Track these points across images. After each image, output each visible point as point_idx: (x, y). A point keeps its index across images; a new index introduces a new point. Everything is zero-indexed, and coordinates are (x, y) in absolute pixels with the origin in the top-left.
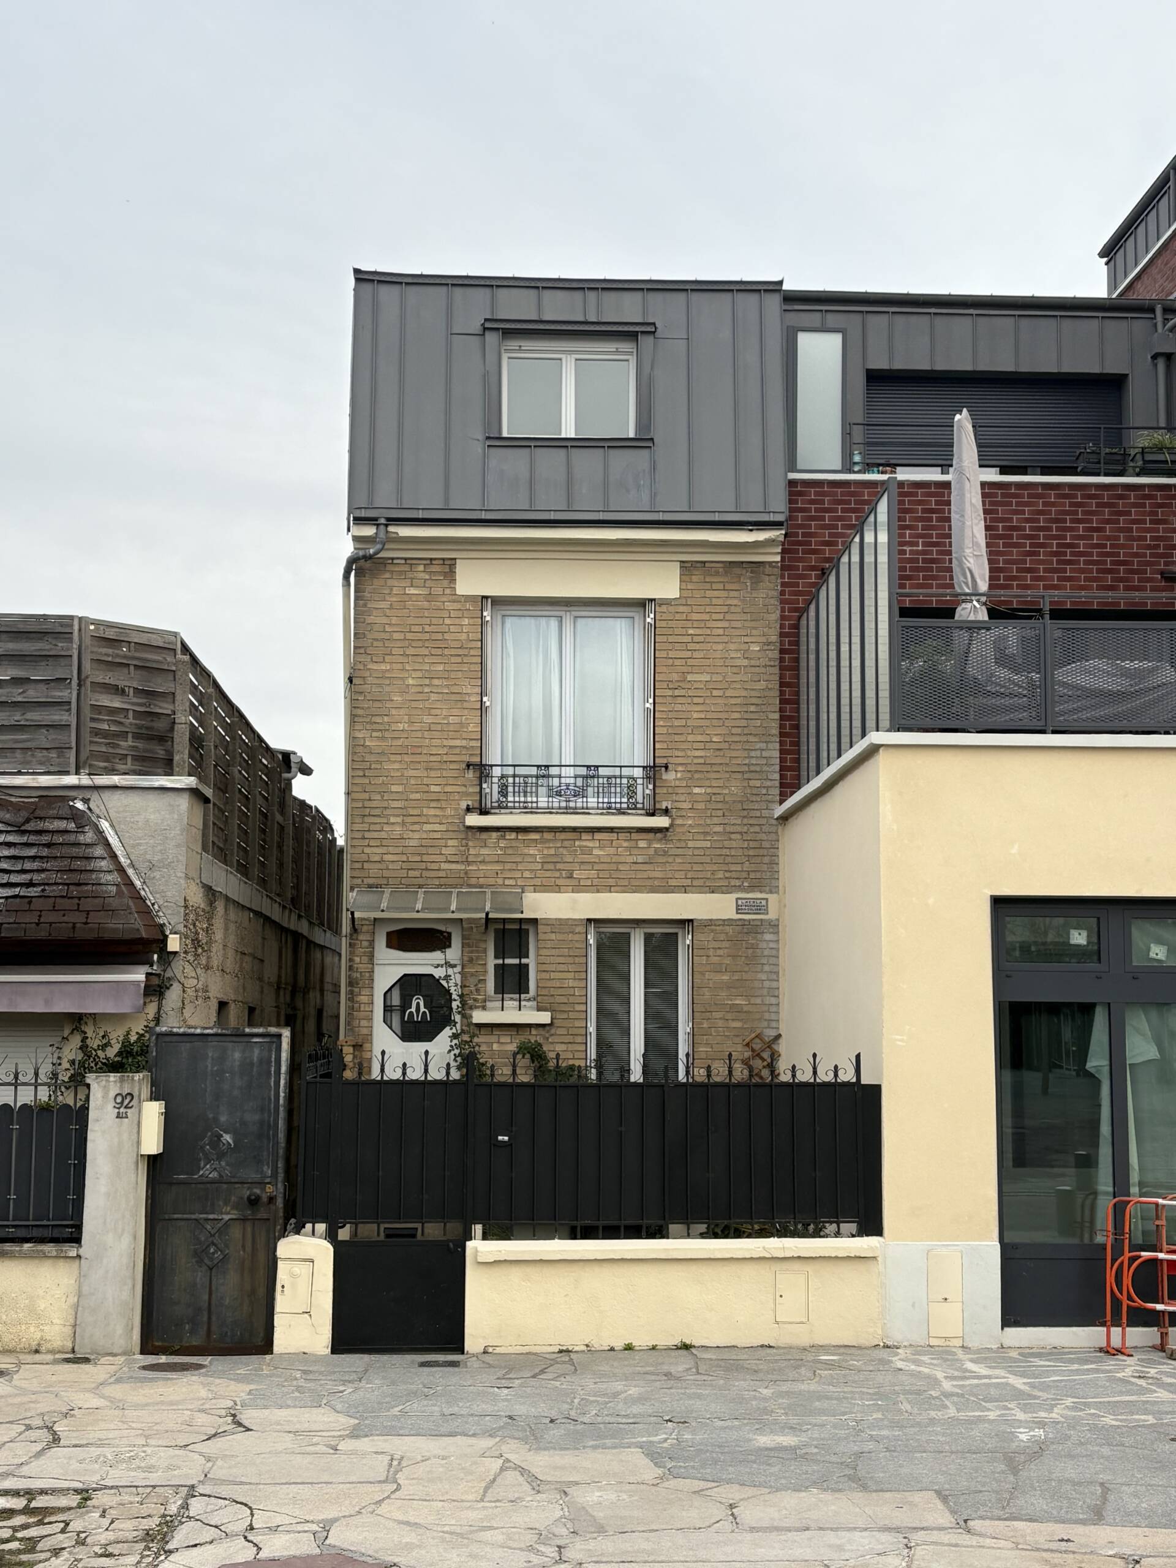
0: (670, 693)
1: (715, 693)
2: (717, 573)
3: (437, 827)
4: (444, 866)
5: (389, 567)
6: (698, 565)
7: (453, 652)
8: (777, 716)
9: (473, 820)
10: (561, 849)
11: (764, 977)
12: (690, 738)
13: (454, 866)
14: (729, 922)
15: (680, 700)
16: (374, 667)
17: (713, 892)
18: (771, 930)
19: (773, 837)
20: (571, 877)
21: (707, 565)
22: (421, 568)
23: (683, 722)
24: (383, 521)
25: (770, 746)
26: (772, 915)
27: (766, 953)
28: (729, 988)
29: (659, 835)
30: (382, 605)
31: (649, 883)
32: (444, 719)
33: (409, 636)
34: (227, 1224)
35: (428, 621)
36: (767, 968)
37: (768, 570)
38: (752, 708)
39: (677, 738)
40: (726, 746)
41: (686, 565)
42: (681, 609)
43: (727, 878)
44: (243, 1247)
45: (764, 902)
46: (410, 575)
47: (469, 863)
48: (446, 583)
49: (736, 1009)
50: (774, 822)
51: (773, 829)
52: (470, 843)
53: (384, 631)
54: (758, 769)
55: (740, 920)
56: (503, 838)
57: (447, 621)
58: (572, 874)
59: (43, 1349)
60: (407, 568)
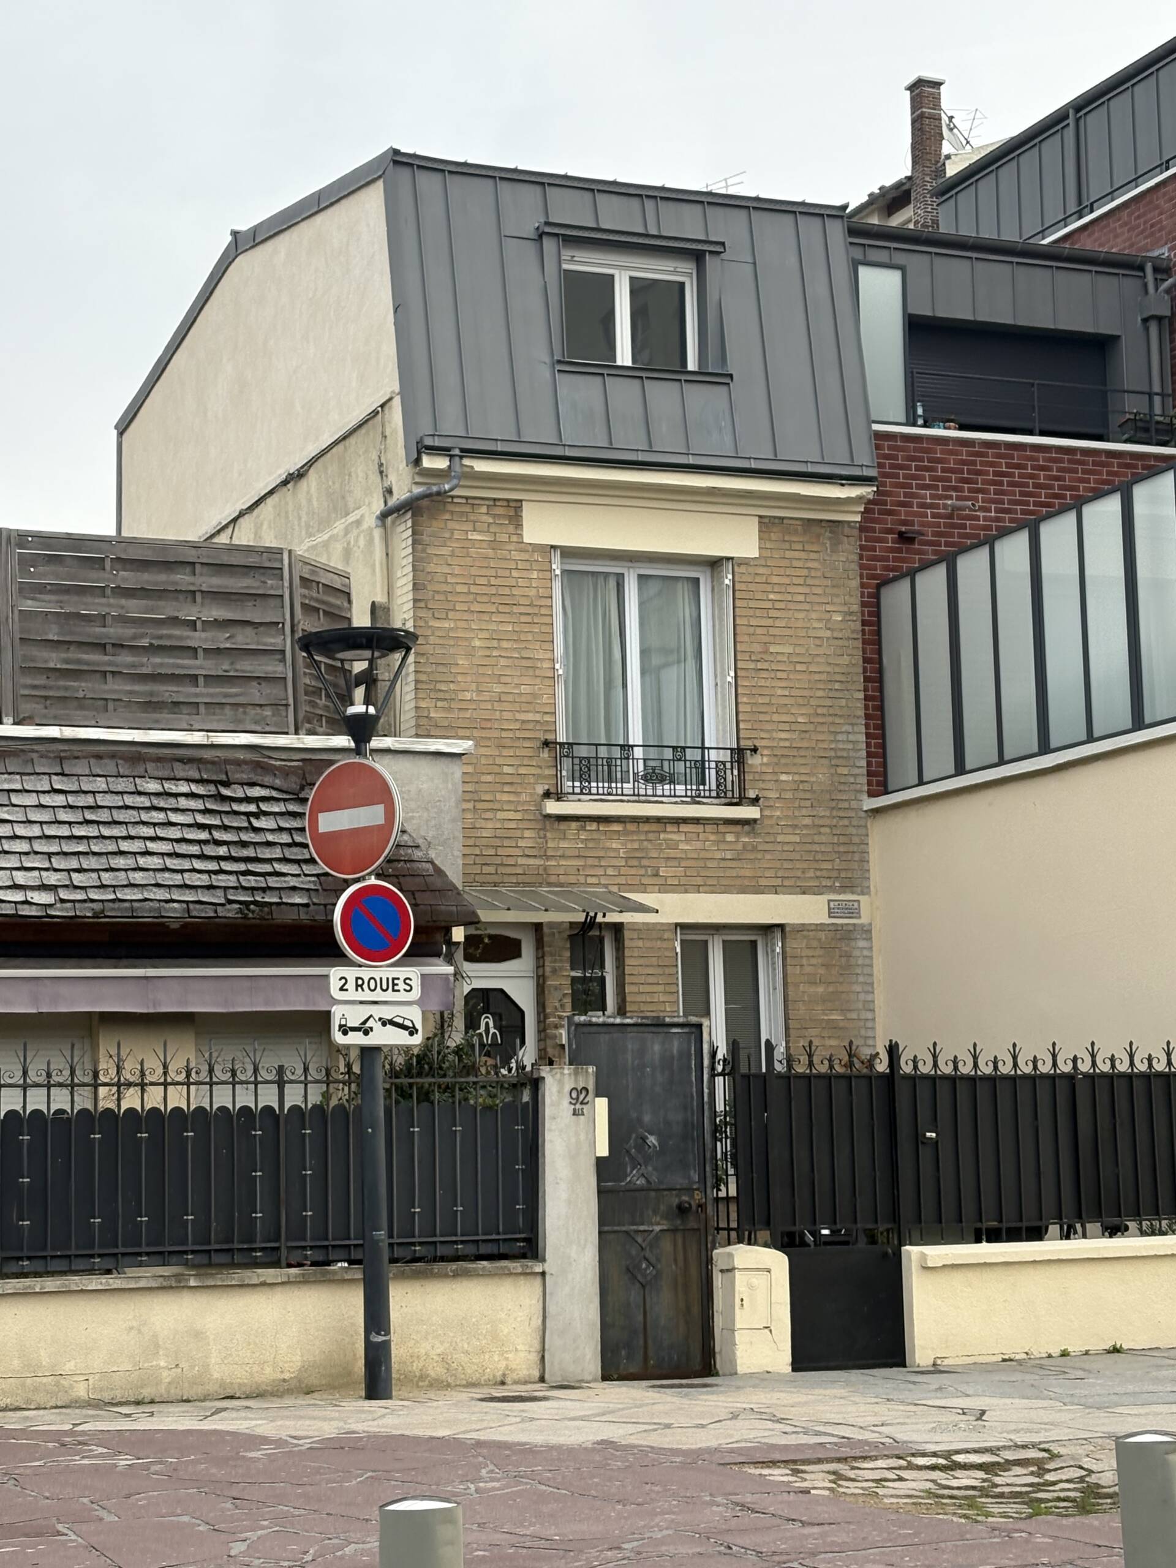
0: (752, 666)
1: (799, 667)
2: (796, 532)
3: (511, 815)
4: (521, 861)
5: (450, 507)
6: (777, 521)
7: (523, 610)
8: (861, 695)
9: (553, 807)
10: (645, 843)
11: (858, 988)
12: (775, 717)
13: (531, 861)
14: (820, 927)
15: (764, 674)
16: (437, 624)
17: (804, 893)
18: (864, 936)
19: (862, 831)
20: (657, 875)
21: (785, 521)
22: (484, 510)
23: (766, 700)
24: (457, 452)
25: (856, 729)
26: (864, 920)
27: (860, 962)
28: (824, 1001)
29: (747, 828)
30: (444, 551)
31: (738, 882)
32: (514, 688)
33: (473, 589)
34: (657, 1237)
35: (493, 572)
36: (861, 979)
37: (847, 530)
38: (837, 686)
39: (762, 717)
40: (811, 727)
41: (766, 520)
42: (761, 570)
43: (817, 877)
44: (675, 1260)
45: (856, 904)
46: (472, 517)
47: (548, 858)
48: (511, 529)
49: (833, 1026)
50: (863, 814)
51: (862, 823)
52: (549, 835)
53: (446, 583)
54: (845, 754)
55: (833, 924)
56: (583, 828)
57: (515, 574)
58: (658, 871)
59: (509, 1380)
60: (468, 509)
